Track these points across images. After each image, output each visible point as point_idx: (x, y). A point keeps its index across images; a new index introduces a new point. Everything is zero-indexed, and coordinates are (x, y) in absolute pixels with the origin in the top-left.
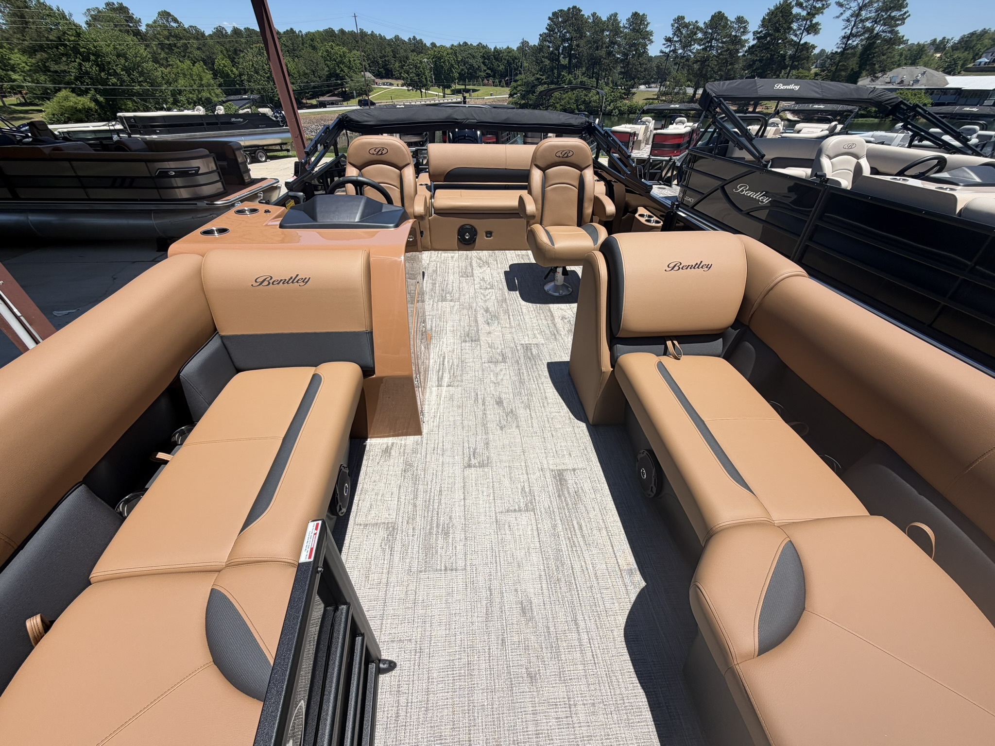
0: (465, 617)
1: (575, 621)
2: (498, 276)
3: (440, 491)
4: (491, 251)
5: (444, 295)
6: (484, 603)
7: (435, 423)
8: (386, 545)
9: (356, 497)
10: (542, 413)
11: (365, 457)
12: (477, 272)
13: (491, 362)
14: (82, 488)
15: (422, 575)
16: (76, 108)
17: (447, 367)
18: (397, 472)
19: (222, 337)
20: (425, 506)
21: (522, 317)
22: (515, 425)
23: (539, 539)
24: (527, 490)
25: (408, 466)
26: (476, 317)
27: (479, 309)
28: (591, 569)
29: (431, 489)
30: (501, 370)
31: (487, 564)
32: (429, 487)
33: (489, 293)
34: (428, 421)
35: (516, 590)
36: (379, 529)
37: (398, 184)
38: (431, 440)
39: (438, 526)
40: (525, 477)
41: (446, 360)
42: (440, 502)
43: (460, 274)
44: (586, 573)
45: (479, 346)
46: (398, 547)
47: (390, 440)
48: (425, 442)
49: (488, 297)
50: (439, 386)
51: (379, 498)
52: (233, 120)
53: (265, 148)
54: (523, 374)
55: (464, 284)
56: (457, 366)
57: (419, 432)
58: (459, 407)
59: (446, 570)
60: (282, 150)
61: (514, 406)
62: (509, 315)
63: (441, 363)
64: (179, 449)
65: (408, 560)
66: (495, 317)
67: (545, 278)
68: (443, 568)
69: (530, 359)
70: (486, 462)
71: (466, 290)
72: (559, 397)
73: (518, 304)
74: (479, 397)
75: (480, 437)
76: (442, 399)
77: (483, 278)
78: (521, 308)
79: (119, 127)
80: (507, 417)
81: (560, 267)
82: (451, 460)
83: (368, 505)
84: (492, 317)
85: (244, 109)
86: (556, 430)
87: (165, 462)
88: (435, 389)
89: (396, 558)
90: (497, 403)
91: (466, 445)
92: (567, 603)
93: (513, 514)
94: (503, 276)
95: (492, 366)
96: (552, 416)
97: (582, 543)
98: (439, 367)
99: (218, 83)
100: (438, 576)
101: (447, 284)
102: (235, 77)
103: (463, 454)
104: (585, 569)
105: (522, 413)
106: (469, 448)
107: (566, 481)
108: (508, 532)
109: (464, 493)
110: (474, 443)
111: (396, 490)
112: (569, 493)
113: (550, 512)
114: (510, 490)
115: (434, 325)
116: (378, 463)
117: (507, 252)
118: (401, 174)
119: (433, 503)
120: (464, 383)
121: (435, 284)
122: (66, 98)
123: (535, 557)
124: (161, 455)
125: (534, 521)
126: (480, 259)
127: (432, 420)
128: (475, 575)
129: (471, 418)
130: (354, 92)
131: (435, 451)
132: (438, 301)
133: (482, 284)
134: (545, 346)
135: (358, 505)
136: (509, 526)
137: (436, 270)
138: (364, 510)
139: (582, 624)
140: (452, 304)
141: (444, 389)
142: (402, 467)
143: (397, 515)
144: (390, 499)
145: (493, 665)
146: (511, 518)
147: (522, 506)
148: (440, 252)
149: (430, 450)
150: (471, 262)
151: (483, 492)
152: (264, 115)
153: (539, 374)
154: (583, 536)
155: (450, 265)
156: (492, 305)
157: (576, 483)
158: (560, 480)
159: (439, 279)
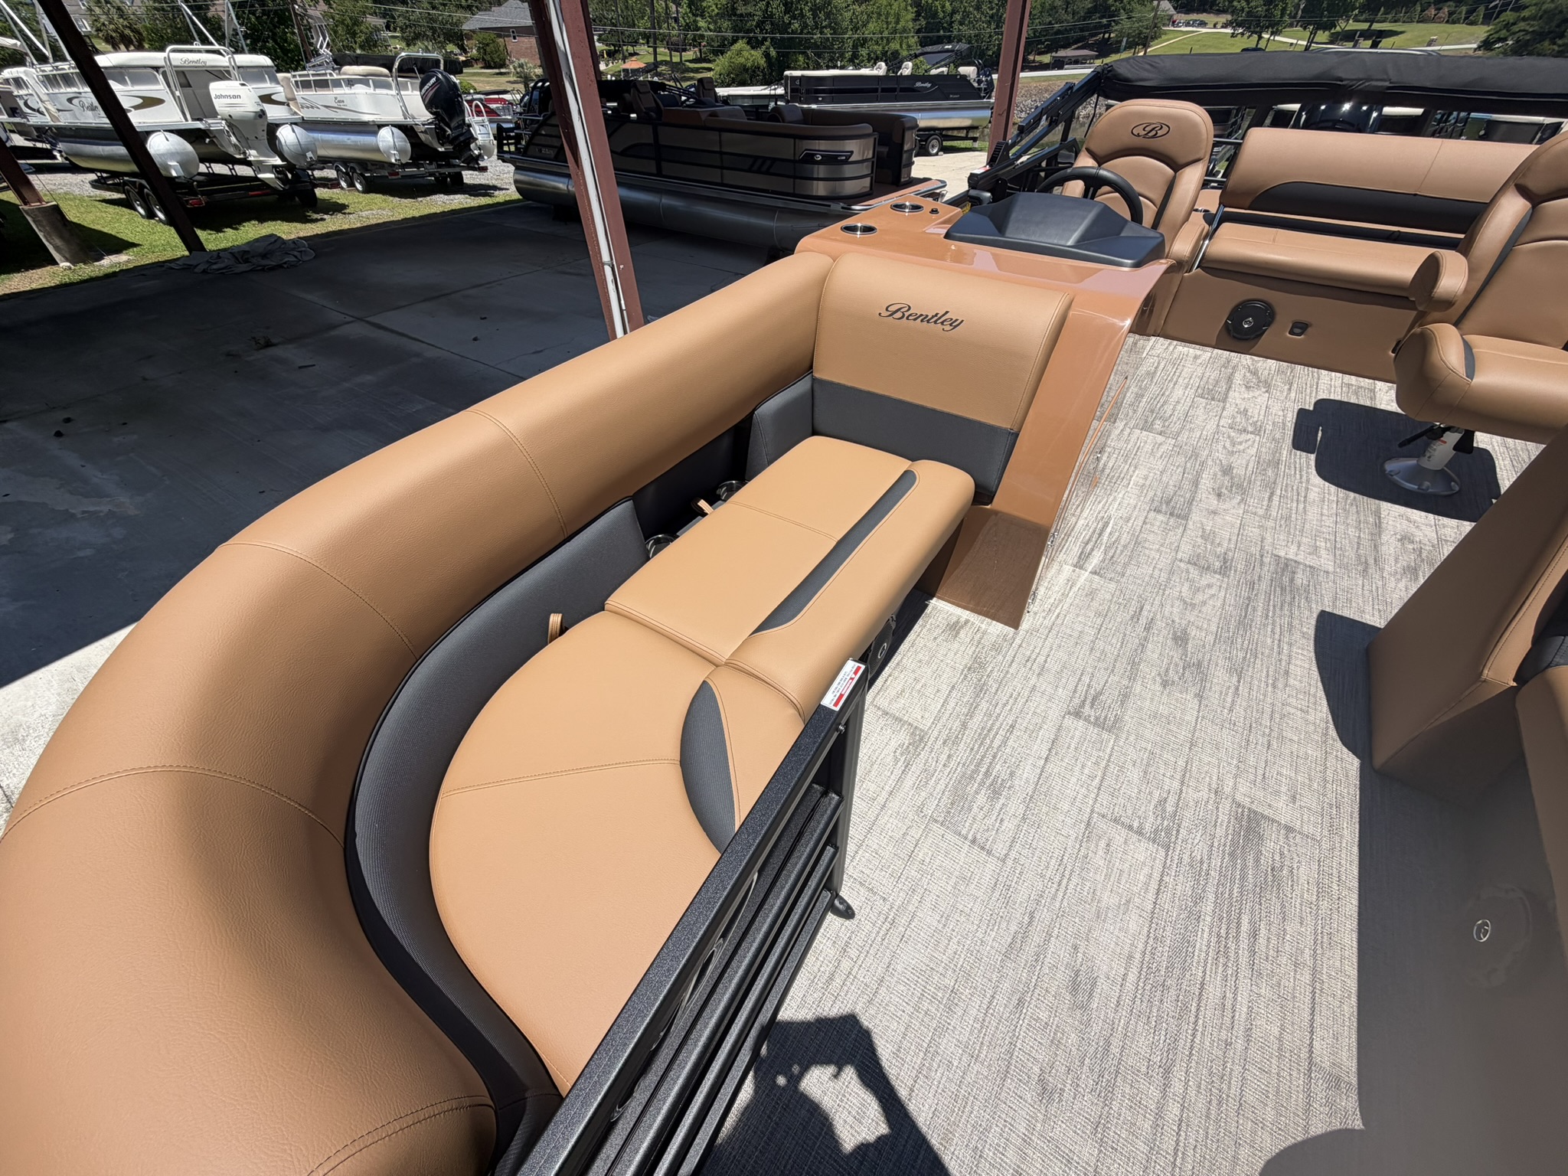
0: (976, 927)
1: (1167, 1072)
2: (1281, 413)
3: (1012, 727)
4: (1285, 364)
5: (1150, 420)
6: (1013, 928)
7: (1046, 622)
8: (902, 755)
9: (887, 668)
10: (1265, 696)
11: (920, 621)
12: (1237, 394)
13: (1195, 564)
14: (629, 504)
15: (935, 827)
16: (745, 66)
17: (1105, 541)
18: (957, 665)
19: (814, 380)
20: (980, 734)
21: (1301, 506)
22: (1194, 690)
23: (1156, 898)
24: (1170, 809)
25: (977, 665)
26: (1198, 475)
27: (1210, 463)
28: (1244, 1016)
29: (999, 715)
30: (1209, 586)
31: (1042, 876)
32: (998, 710)
33: (1247, 441)
34: (1036, 614)
35: (1076, 948)
36: (901, 729)
37: (1158, 197)
38: (1029, 644)
39: (987, 774)
40: (1176, 785)
41: (1109, 530)
42: (1005, 742)
43: (1199, 391)
44: (1228, 1013)
45: (1181, 529)
46: (916, 768)
47: (965, 614)
48: (1018, 641)
49: (1241, 448)
50: (1079, 565)
51: (918, 687)
52: (919, 84)
53: (944, 133)
54: (1254, 609)
55: (1200, 411)
56: (1125, 547)
57: (1014, 622)
58: (1098, 614)
59: (974, 841)
60: (966, 138)
61: (1207, 657)
62: (1272, 494)
63: (1098, 531)
64: (721, 504)
65: (923, 794)
66: (1240, 488)
67: (1401, 445)
68: (970, 837)
69: (1283, 589)
70: (1109, 723)
71: (1199, 422)
72: (1320, 684)
73: (1304, 478)
74: (1145, 613)
75: (1117, 678)
76: (1075, 589)
77: (1246, 411)
78: (1307, 489)
79: (780, 91)
80: (1184, 669)
81: (1457, 431)
82: (1050, 690)
83: (899, 688)
84: (1233, 485)
85: (938, 68)
86: (1281, 738)
87: (704, 514)
88: (1068, 569)
89: (909, 781)
90: (1175, 638)
91: (1086, 679)
92: (1163, 1033)
93: (1124, 832)
94: (1291, 418)
95: (1194, 572)
96: (1284, 712)
97: (1244, 960)
98: (1091, 537)
99: (917, 27)
100: (960, 843)
101: (1165, 402)
102: (944, 17)
103: (1075, 691)
104: (1229, 1006)
105: (1220, 677)
106: (1089, 685)
107: (1261, 838)
108: (1100, 853)
109: (1050, 750)
110: (1102, 683)
111: (945, 690)
112: (1257, 861)
113: (1198, 870)
114: (1136, 791)
115: (1110, 465)
116: (935, 638)
117: (1324, 372)
118: (1174, 177)
119: (994, 737)
120: (1124, 580)
121: (1143, 396)
122: (739, 53)
123: (1134, 923)
124: (703, 504)
125: (1158, 865)
126: (1255, 373)
127: (1044, 614)
128: (1015, 878)
129: (1114, 641)
130: (1125, 40)
131: (1029, 664)
132: (1136, 427)
133: (1238, 420)
134: (1332, 577)
135: (886, 680)
136: (1108, 845)
137: (1155, 372)
138: (892, 692)
139: (1177, 1087)
140: (1160, 439)
141: (1085, 575)
142: (967, 660)
143: (933, 723)
144: (932, 696)
145: (989, 1023)
146: (1119, 836)
147: (1148, 828)
148: (1175, 342)
149: (1019, 658)
150: (1232, 374)
151: (1083, 767)
152: (964, 77)
153: (1290, 624)
154: (1253, 953)
155: (1186, 370)
156: (1241, 465)
157: (1282, 854)
158: (1248, 830)
159: (1154, 389)
